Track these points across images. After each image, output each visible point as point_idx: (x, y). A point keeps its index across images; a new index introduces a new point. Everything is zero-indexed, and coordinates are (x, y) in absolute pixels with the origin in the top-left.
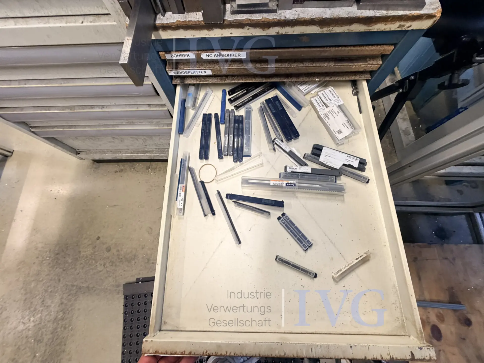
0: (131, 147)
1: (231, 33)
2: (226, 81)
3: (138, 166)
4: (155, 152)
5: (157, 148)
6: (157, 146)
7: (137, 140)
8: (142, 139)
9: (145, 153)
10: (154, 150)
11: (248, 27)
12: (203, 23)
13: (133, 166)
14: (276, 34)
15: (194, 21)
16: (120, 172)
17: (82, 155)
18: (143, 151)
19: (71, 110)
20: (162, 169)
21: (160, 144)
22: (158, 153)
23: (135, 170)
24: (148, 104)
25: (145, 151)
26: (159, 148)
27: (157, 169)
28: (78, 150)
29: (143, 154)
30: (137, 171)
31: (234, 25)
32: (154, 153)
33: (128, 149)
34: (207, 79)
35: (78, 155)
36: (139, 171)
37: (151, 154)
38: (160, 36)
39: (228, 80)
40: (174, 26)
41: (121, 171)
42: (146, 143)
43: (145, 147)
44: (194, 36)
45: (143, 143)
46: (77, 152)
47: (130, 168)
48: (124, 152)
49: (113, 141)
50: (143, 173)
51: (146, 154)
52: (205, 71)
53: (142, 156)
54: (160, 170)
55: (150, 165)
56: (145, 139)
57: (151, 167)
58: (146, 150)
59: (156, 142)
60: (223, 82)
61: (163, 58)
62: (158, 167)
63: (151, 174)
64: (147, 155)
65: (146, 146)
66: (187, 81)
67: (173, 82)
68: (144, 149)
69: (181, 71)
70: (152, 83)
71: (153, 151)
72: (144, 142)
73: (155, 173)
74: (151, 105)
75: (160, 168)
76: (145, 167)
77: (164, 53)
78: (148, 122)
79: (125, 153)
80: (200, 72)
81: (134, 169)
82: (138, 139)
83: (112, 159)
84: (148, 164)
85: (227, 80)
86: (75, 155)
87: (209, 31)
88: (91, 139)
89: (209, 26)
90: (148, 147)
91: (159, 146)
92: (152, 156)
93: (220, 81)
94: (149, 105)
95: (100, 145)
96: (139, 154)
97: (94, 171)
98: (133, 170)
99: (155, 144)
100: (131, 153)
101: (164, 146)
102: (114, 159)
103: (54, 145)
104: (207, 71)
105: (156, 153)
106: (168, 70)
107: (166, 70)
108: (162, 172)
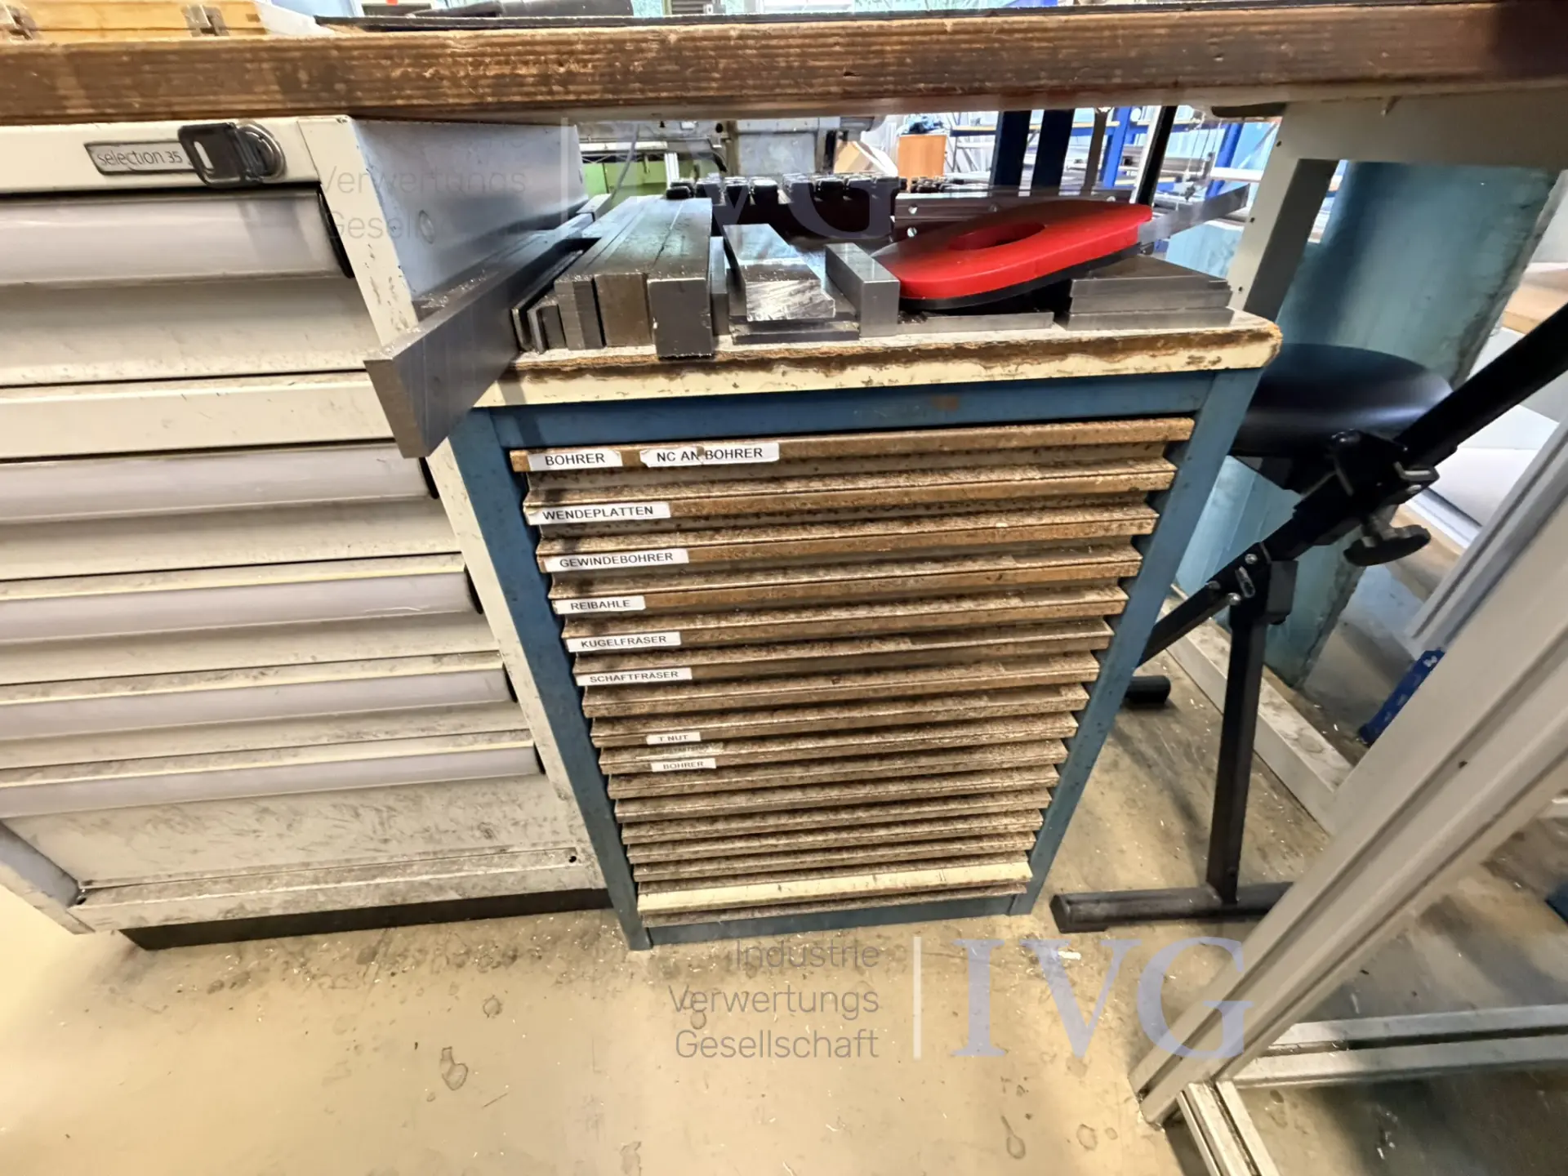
0: (322, 855)
1: (735, 386)
2: (716, 540)
3: (328, 950)
4: (415, 868)
5: (431, 847)
6: (431, 839)
7: (357, 815)
8: (377, 810)
9: (374, 877)
10: (417, 857)
11: (783, 368)
12: (657, 361)
13: (302, 954)
14: (863, 386)
15: (631, 357)
16: (234, 984)
17: (92, 909)
18: (368, 868)
20: (430, 957)
22: (427, 873)
23: (308, 972)
24: (434, 655)
25: (377, 866)
27: (406, 958)
28: (89, 883)
29: (363, 880)
30: (314, 977)
31: (742, 362)
32: (410, 875)
33: (306, 863)
34: (654, 538)
35: (76, 909)
36: (324, 975)
37: (395, 882)
38: (521, 395)
39: (721, 538)
40: (568, 369)
41: (242, 980)
42: (390, 827)
43: (382, 846)
44: (624, 394)
45: (378, 827)
46: (75, 894)
47: (287, 963)
48: (285, 878)
49: (256, 826)
50: (340, 982)
51: (378, 881)
52: (648, 505)
53: (359, 889)
54: (418, 964)
55: (380, 942)
56: (390, 808)
57: (382, 950)
58: (383, 860)
59: (429, 823)
60: (707, 543)
61: (517, 468)
62: (413, 948)
63: (373, 984)
64: (378, 886)
65: (386, 841)
66: (586, 546)
67: (539, 547)
68: (374, 857)
69: (569, 509)
70: (466, 571)
71: (409, 864)
72: (382, 824)
73: (394, 980)
74: (445, 654)
75: (420, 951)
76: (355, 955)
77: (524, 453)
78: (418, 729)
79: (288, 884)
80: (634, 511)
81: (303, 965)
82: (361, 811)
83: (220, 918)
84: (373, 936)
86: (60, 908)
87: (671, 379)
88: (167, 822)
89: (670, 366)
90: (393, 847)
91: (439, 842)
92: (401, 887)
93: (696, 541)
94: (438, 657)
95: (195, 852)
96: (345, 880)
97: (112, 991)
98: (296, 971)
99: (427, 830)
100: (316, 880)
101: (459, 838)
102: (230, 917)
104: (654, 505)
105: (421, 874)
106: (529, 507)
107: (521, 507)
108: (424, 970)
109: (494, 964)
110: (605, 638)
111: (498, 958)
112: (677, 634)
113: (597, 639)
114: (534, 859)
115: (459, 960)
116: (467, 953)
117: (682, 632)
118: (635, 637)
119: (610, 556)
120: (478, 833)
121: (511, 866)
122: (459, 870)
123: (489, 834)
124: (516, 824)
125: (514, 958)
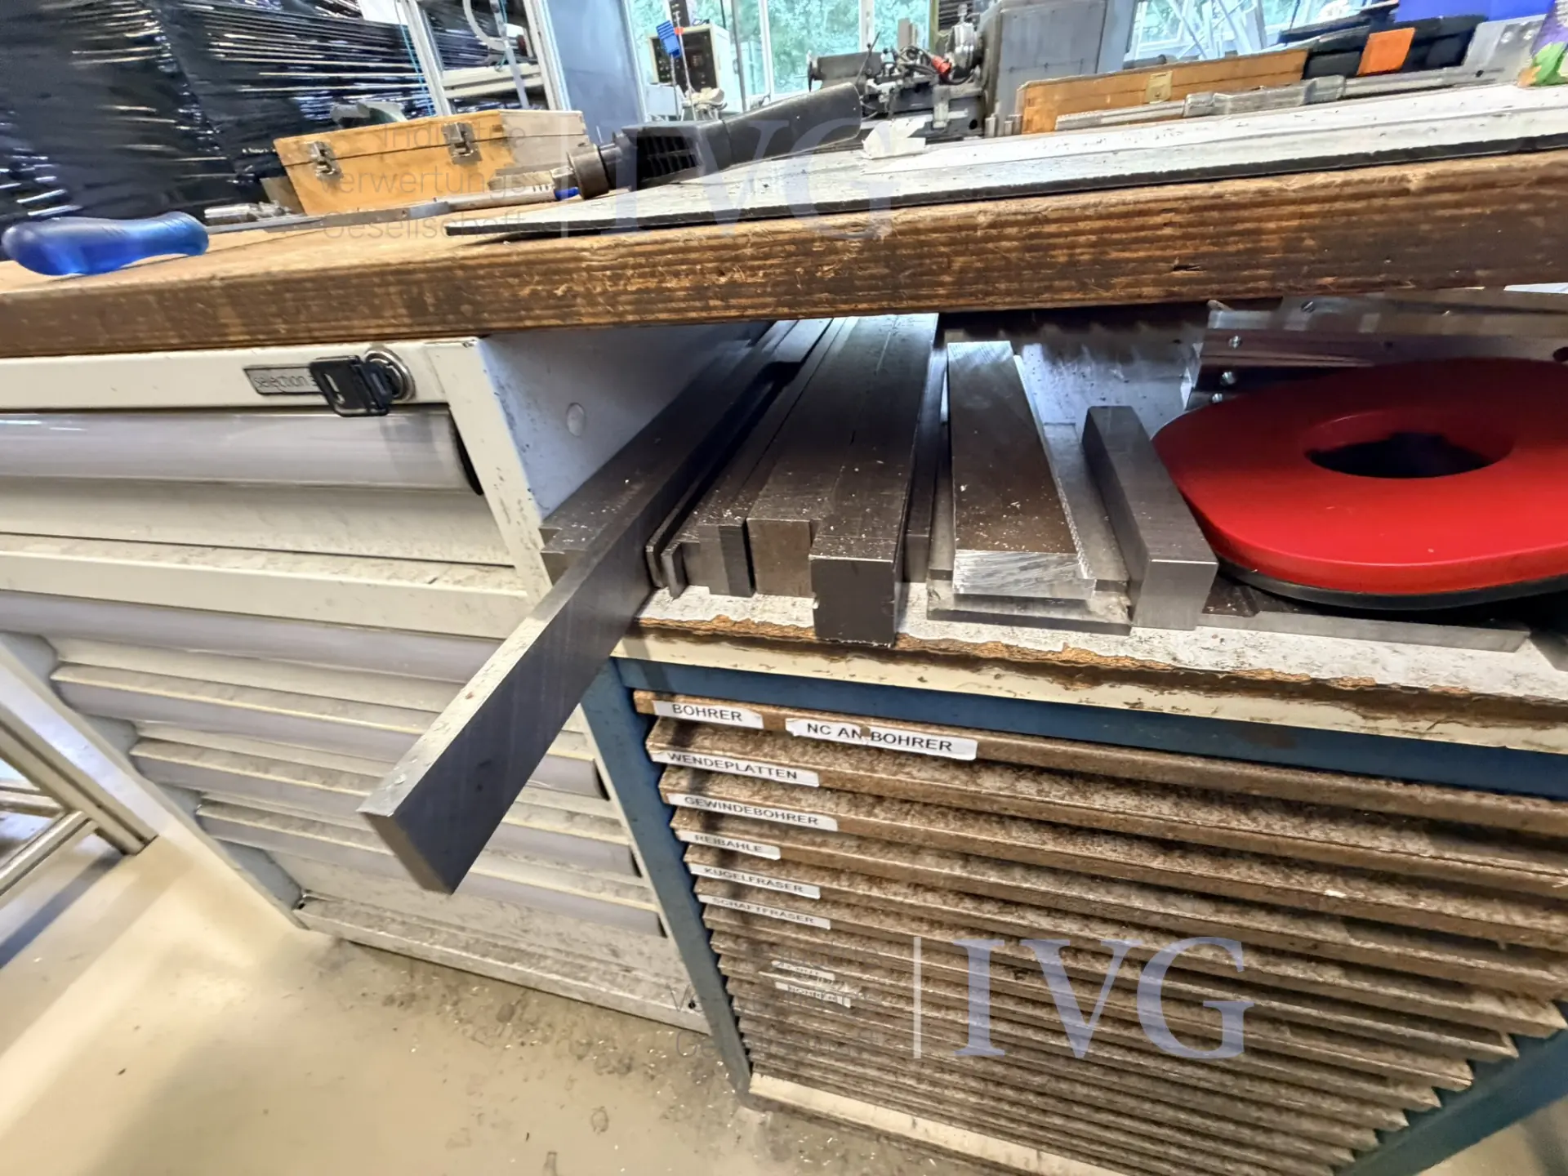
0: (473, 924)
1: (921, 680)
2: (876, 816)
3: (476, 994)
4: (549, 962)
5: (563, 947)
6: (563, 941)
7: (502, 907)
8: (519, 910)
9: (513, 961)
10: (550, 953)
11: (997, 670)
12: (811, 636)
13: (457, 991)
14: (1126, 707)
15: (781, 627)
16: (402, 1004)
17: (307, 914)
18: (510, 949)
19: (324, 783)
20: (556, 1038)
21: (577, 940)
22: (557, 973)
23: (457, 1014)
24: (567, 811)
25: (518, 950)
26: (569, 949)
27: (536, 1029)
28: (308, 891)
29: (503, 961)
30: (461, 1020)
31: (936, 655)
32: (543, 968)
33: (462, 929)
35: (297, 912)
36: (470, 1022)
37: (529, 971)
38: (645, 650)
39: (882, 815)
40: (700, 633)
41: (410, 1001)
42: (530, 923)
43: (522, 933)
44: (768, 667)
45: (519, 920)
46: (298, 898)
47: (443, 995)
48: (444, 936)
50: (480, 1036)
51: (515, 966)
52: (792, 771)
53: (499, 967)
54: (545, 1040)
55: (518, 1002)
56: (529, 912)
57: (519, 1011)
58: (523, 946)
59: (561, 930)
60: (862, 817)
61: (641, 709)
62: (543, 1021)
63: (505, 1048)
64: (514, 970)
65: (525, 931)
66: (716, 788)
67: (663, 780)
68: (516, 941)
69: (698, 756)
70: (594, 761)
71: (544, 957)
72: (523, 918)
73: (522, 1051)
74: (578, 814)
75: (550, 1026)
76: (497, 1009)
77: (650, 695)
79: (444, 944)
80: (774, 772)
81: (455, 1004)
82: (506, 907)
85: (877, 811)
86: (286, 909)
87: (832, 661)
89: (828, 644)
90: (531, 937)
91: (571, 946)
93: (849, 811)
94: (571, 815)
95: (379, 894)
96: (489, 957)
97: (321, 974)
98: (448, 1008)
99: (560, 934)
100: (466, 948)
101: (589, 949)
103: (238, 866)
104: (799, 772)
105: (550, 972)
106: (653, 746)
107: (644, 745)
108: (548, 1049)
109: (610, 1068)
110: (732, 872)
111: (614, 1063)
112: (817, 889)
113: (723, 870)
114: (655, 991)
115: (581, 1050)
116: (589, 1044)
117: (822, 889)
118: (767, 879)
119: (743, 806)
120: (605, 950)
121: (632, 991)
122: (585, 980)
123: (615, 953)
124: (641, 953)
125: (629, 1068)
